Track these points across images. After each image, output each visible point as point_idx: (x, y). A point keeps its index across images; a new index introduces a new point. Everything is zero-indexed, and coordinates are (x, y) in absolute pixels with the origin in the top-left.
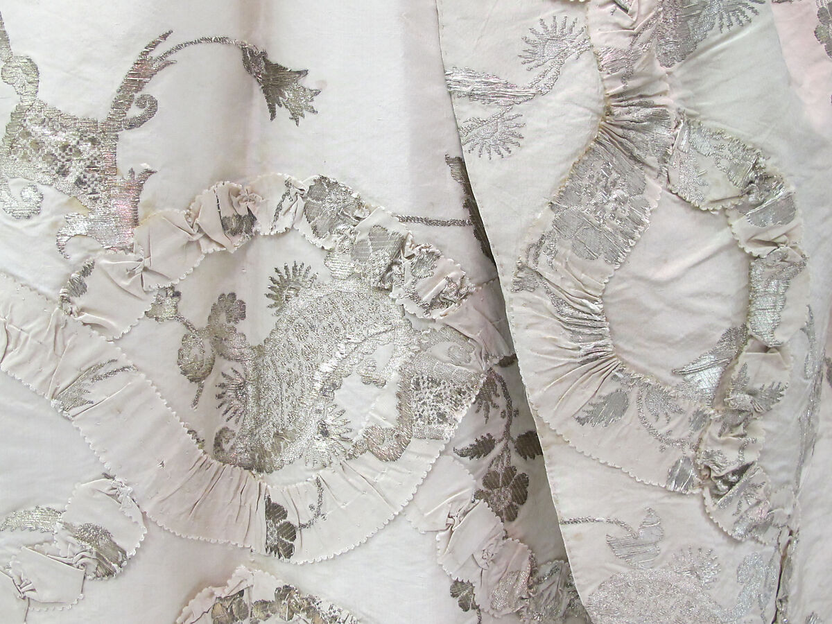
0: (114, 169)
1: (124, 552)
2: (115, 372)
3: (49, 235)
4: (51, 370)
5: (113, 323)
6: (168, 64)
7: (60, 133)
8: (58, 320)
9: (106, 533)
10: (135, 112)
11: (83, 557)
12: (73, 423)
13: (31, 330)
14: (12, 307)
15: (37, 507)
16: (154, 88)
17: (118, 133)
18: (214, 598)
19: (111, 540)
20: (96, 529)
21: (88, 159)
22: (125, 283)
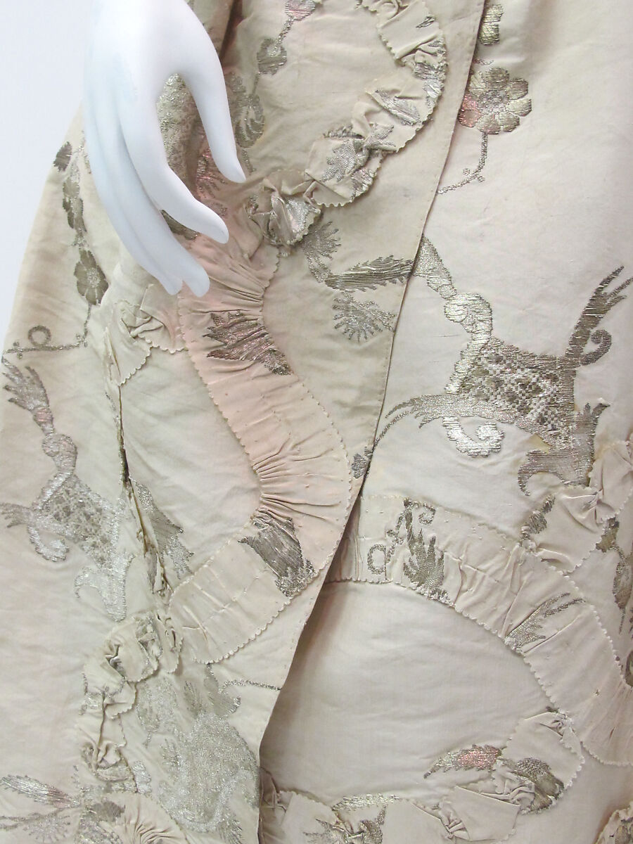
0: (571, 405)
1: (561, 784)
2: (566, 606)
3: (510, 473)
4: (506, 608)
5: (567, 557)
6: (621, 298)
7: (519, 371)
8: (518, 557)
9: (546, 767)
10: (591, 347)
11: (520, 791)
12: (525, 659)
13: (488, 568)
14: (468, 546)
15: (474, 746)
16: (608, 323)
17: (576, 369)
18: (619, 821)
19: (549, 773)
20: (536, 762)
21: (549, 396)
22: (581, 517)
